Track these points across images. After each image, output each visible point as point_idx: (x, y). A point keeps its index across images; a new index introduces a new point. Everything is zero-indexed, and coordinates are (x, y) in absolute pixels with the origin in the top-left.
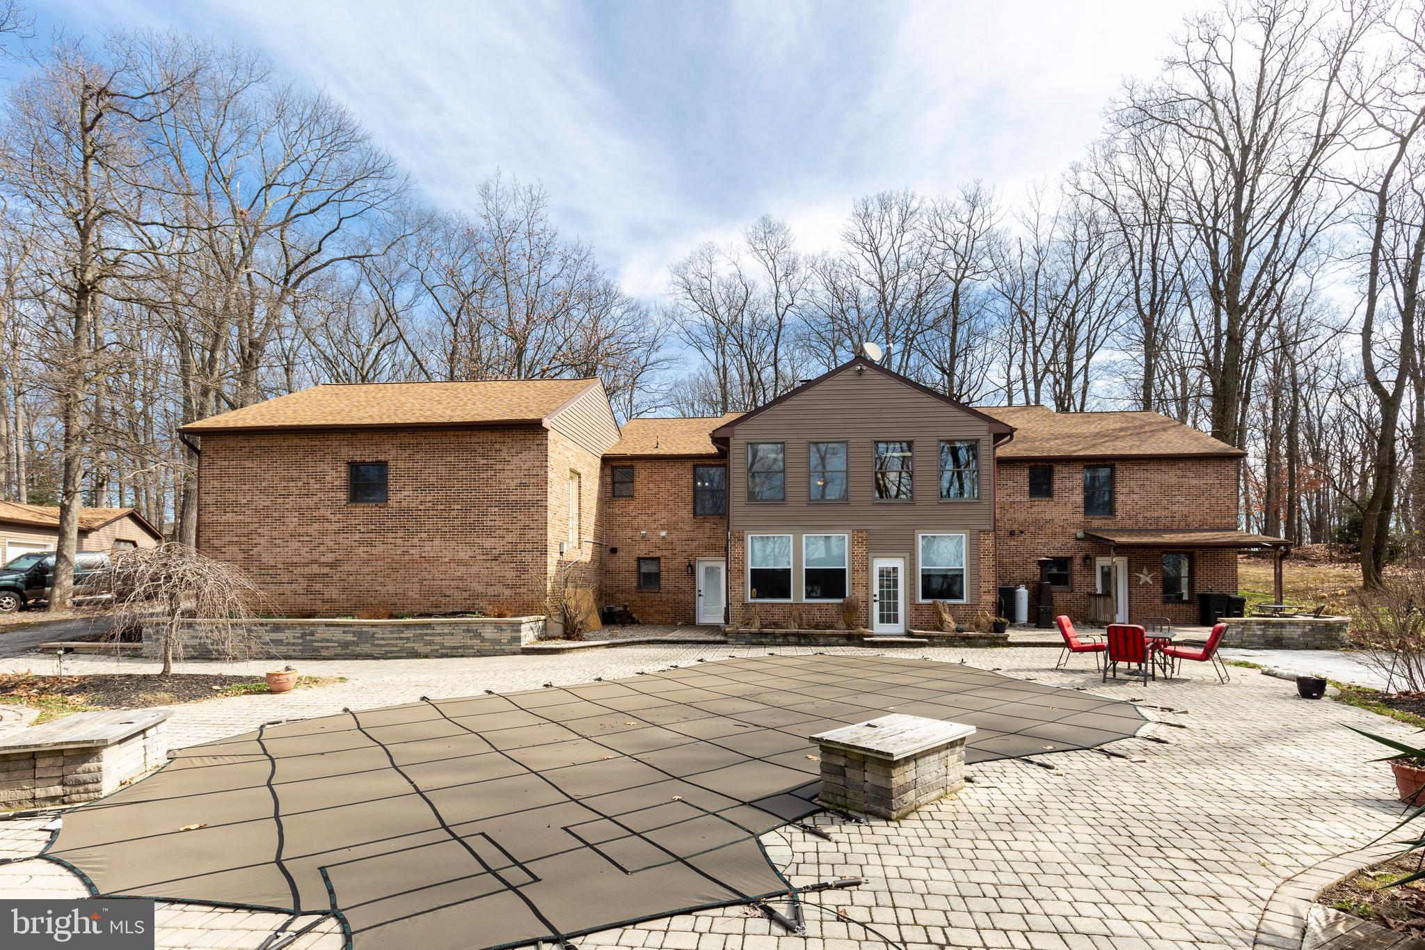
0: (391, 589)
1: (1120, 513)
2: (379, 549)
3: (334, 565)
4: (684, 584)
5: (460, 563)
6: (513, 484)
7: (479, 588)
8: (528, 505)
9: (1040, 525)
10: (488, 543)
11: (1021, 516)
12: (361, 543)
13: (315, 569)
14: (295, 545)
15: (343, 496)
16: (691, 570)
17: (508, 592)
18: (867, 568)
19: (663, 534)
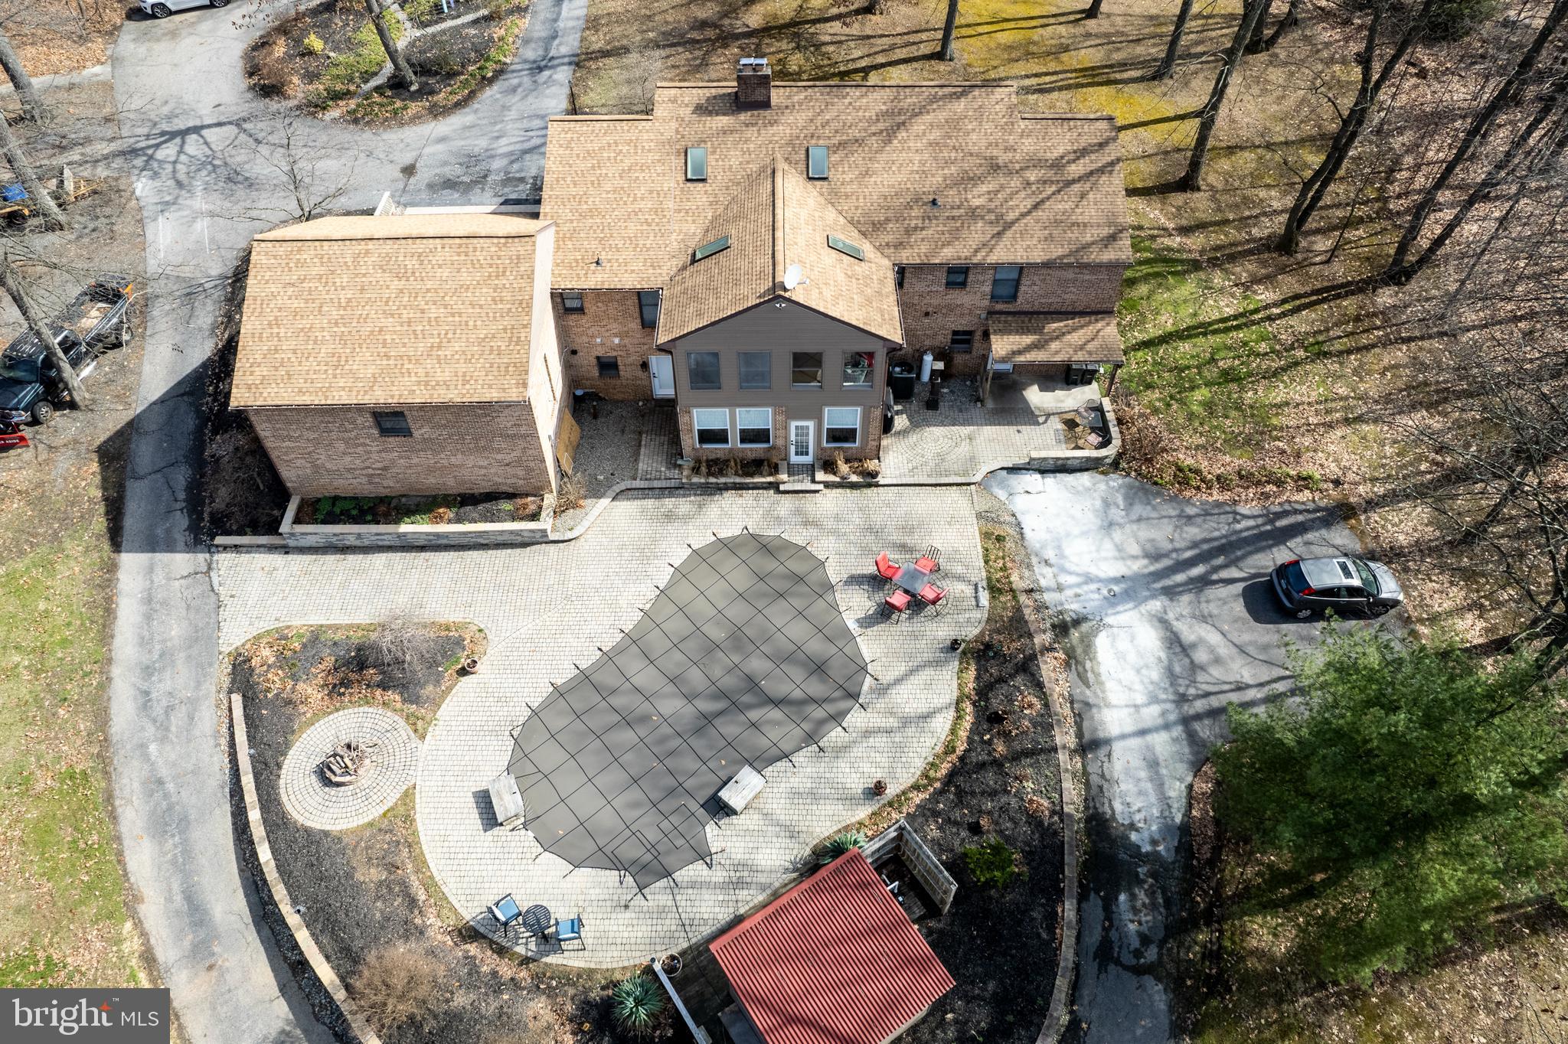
0: (433, 481)
1: (1020, 300)
2: (415, 460)
3: (385, 469)
4: (640, 373)
5: (481, 467)
6: (509, 425)
7: (500, 480)
8: (525, 436)
9: (951, 308)
10: (499, 457)
11: (935, 302)
12: (401, 457)
13: (370, 471)
14: (348, 459)
15: (375, 432)
16: (645, 366)
17: (521, 482)
18: (786, 428)
19: (617, 341)
